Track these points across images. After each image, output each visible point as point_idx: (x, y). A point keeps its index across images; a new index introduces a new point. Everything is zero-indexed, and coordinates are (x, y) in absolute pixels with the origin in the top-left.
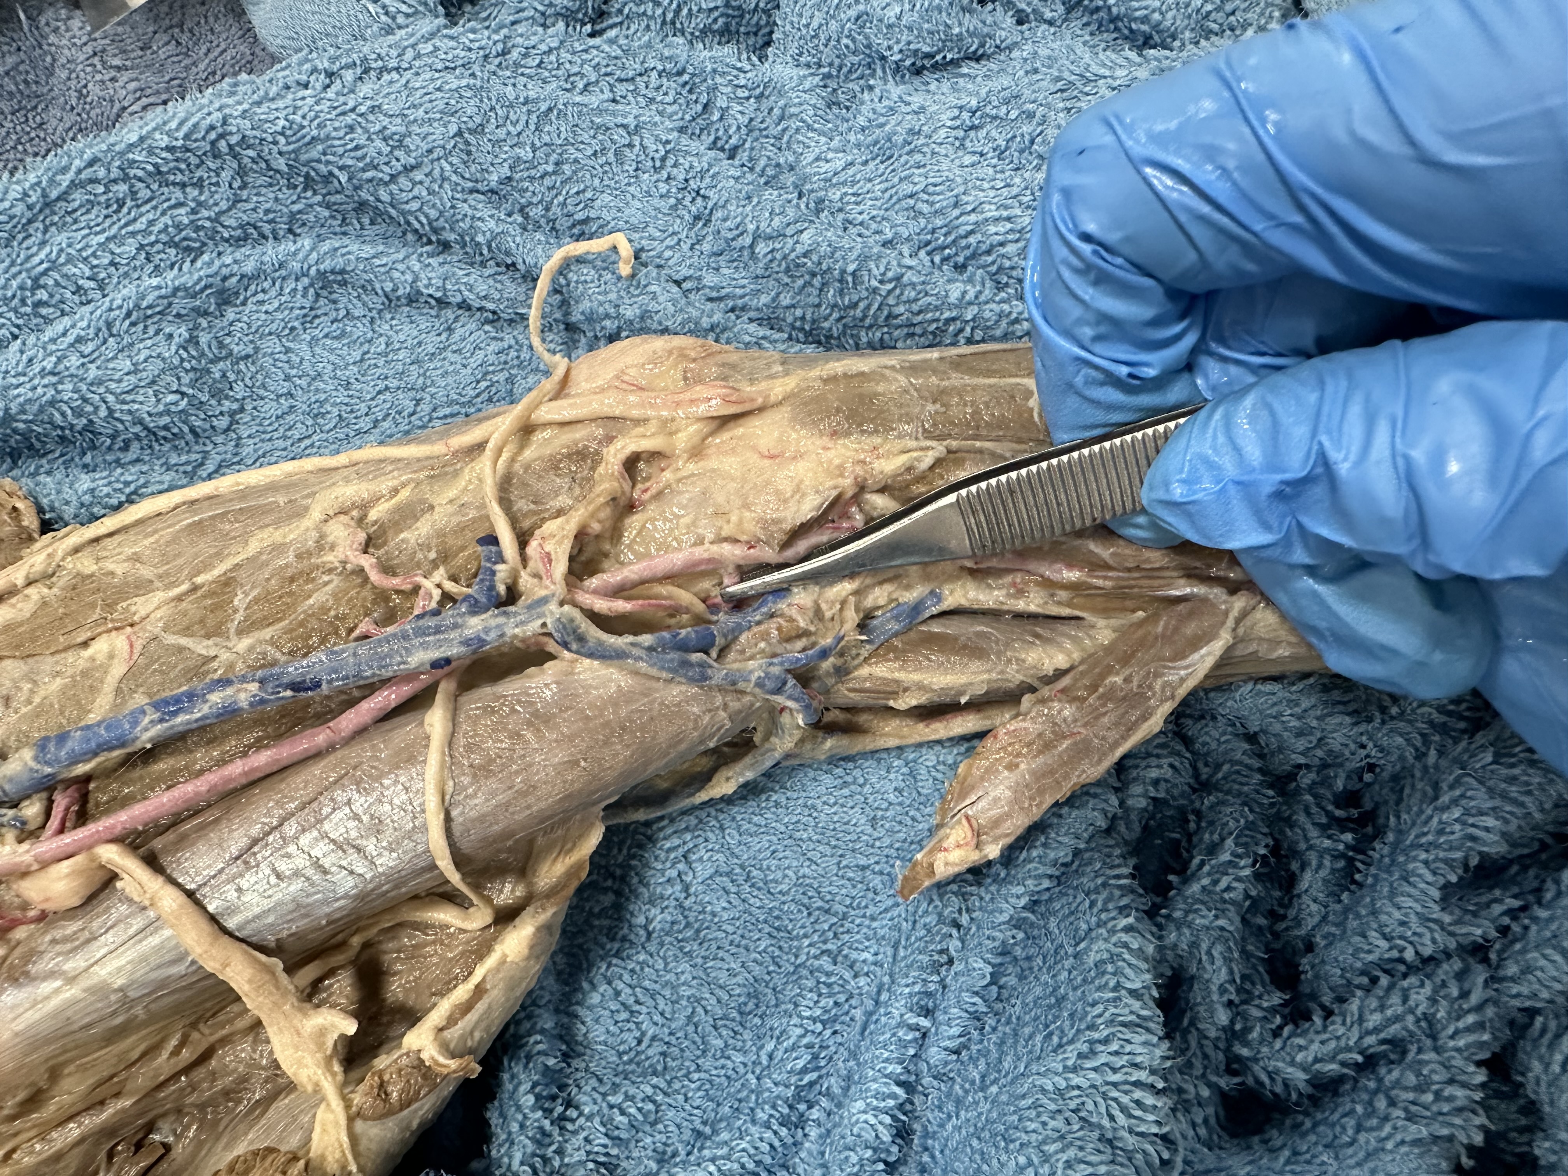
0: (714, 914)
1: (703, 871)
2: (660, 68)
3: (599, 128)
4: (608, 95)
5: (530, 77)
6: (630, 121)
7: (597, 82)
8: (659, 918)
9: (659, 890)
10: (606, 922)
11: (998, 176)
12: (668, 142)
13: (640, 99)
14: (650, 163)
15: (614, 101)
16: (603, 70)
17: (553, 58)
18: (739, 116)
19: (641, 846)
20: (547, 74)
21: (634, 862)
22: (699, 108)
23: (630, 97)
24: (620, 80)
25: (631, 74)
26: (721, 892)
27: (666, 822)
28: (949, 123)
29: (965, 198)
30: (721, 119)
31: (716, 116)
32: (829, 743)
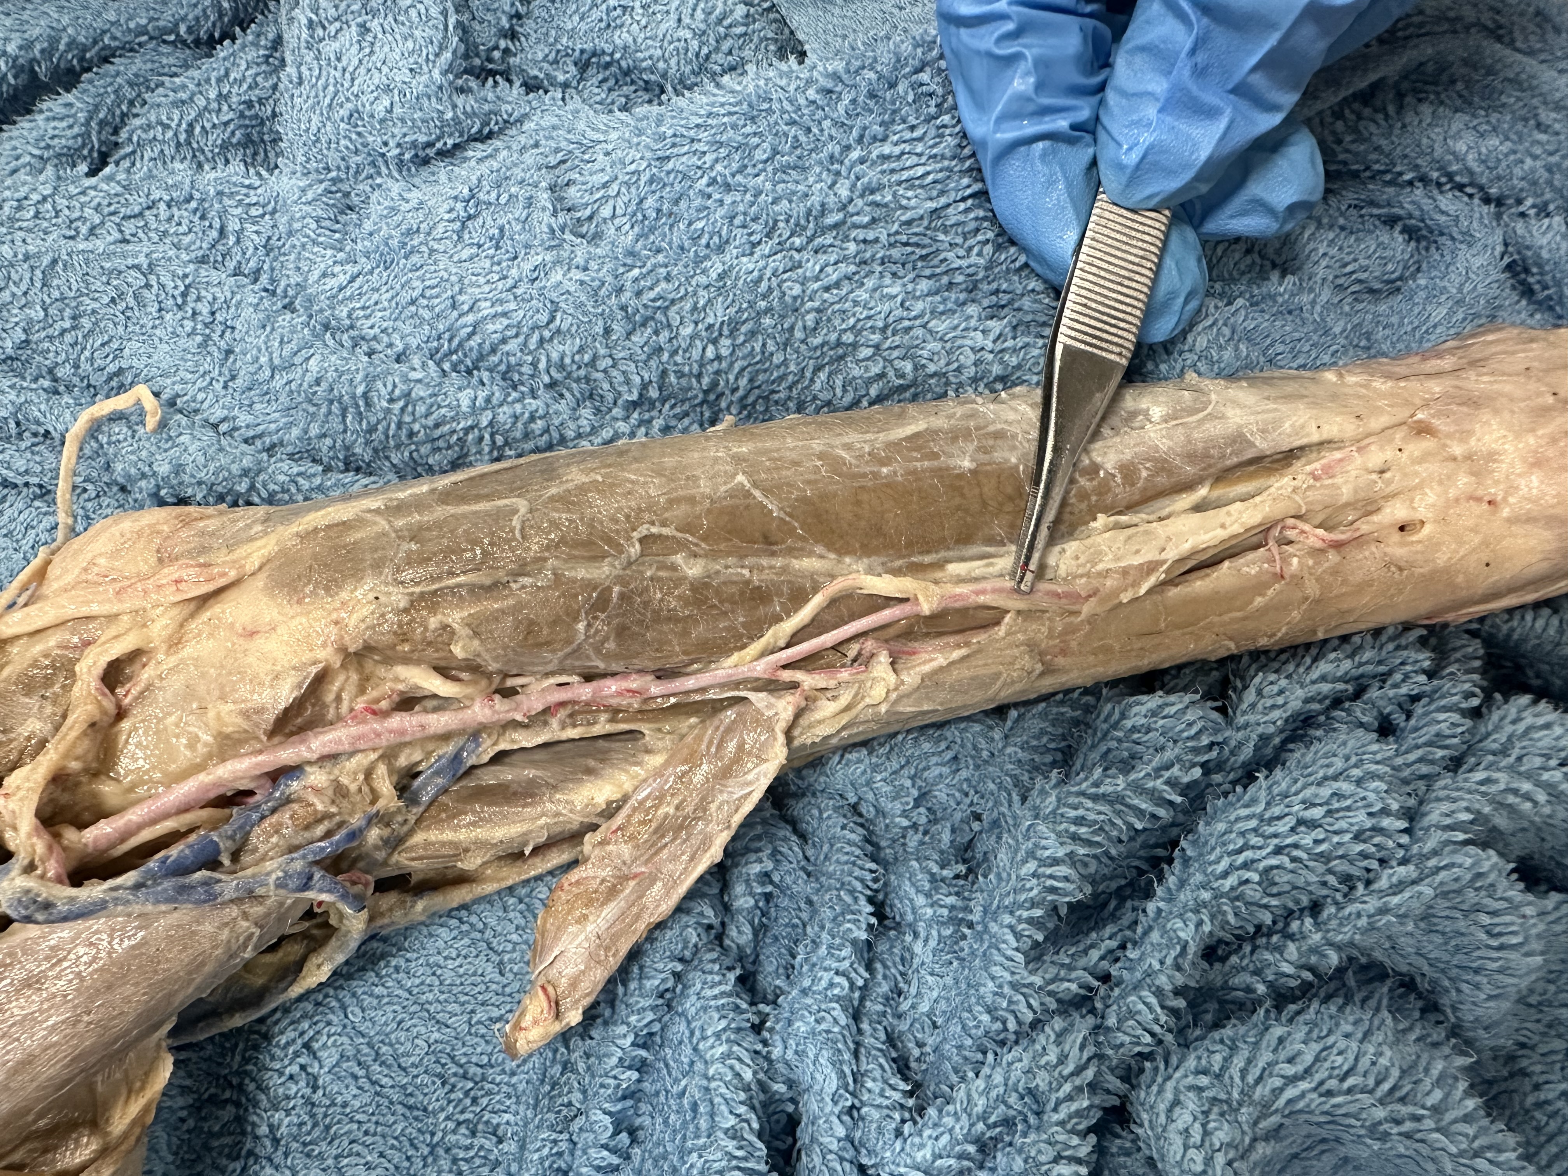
0: (345, 1105)
1: (329, 1057)
2: (167, 198)
3: (111, 273)
4: (118, 236)
5: (29, 231)
6: (142, 260)
7: (103, 223)
8: (286, 1121)
9: (281, 1091)
10: (227, 1140)
11: (496, 268)
12: (186, 276)
13: (152, 235)
14: (171, 302)
15: (125, 241)
16: (106, 211)
17: (48, 206)
18: (254, 237)
19: (256, 1048)
20: (45, 224)
21: (250, 1067)
22: (214, 234)
23: (141, 234)
24: (126, 218)
25: (137, 209)
26: (349, 1080)
27: (278, 1015)
28: (447, 217)
29: (461, 298)
30: (238, 241)
31: (232, 240)
32: (420, 905)
